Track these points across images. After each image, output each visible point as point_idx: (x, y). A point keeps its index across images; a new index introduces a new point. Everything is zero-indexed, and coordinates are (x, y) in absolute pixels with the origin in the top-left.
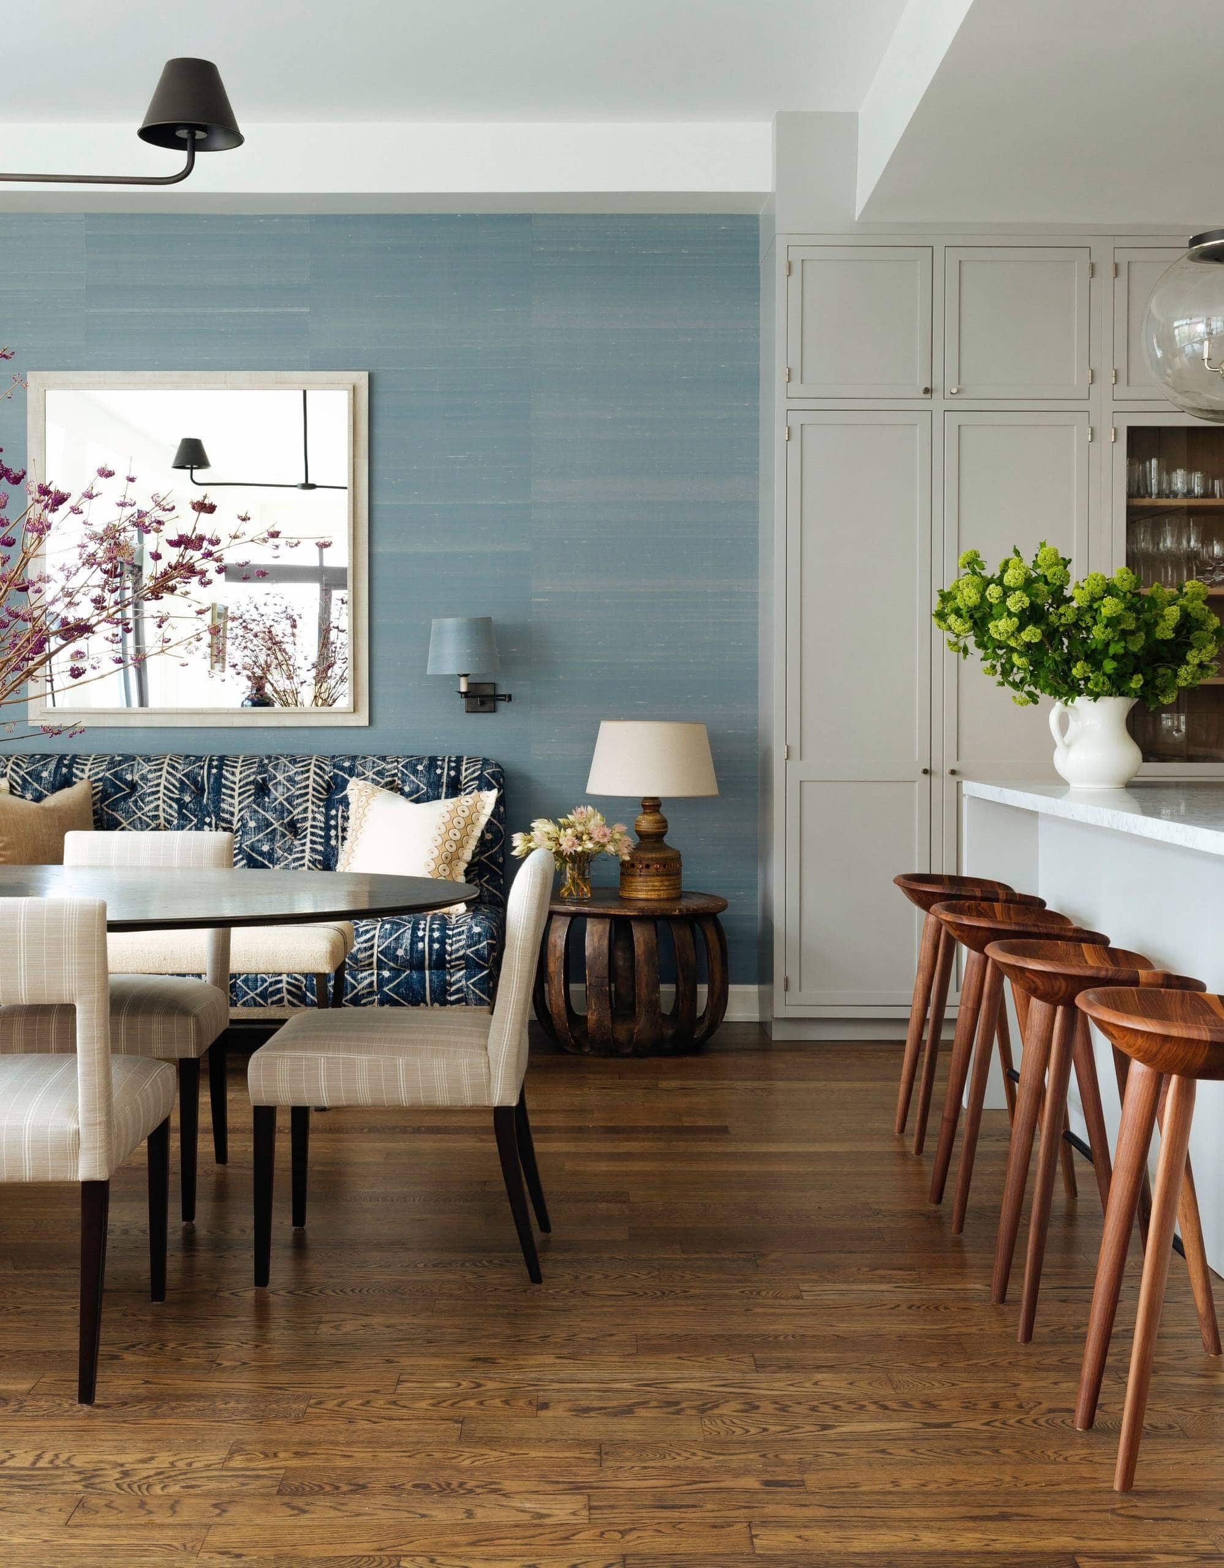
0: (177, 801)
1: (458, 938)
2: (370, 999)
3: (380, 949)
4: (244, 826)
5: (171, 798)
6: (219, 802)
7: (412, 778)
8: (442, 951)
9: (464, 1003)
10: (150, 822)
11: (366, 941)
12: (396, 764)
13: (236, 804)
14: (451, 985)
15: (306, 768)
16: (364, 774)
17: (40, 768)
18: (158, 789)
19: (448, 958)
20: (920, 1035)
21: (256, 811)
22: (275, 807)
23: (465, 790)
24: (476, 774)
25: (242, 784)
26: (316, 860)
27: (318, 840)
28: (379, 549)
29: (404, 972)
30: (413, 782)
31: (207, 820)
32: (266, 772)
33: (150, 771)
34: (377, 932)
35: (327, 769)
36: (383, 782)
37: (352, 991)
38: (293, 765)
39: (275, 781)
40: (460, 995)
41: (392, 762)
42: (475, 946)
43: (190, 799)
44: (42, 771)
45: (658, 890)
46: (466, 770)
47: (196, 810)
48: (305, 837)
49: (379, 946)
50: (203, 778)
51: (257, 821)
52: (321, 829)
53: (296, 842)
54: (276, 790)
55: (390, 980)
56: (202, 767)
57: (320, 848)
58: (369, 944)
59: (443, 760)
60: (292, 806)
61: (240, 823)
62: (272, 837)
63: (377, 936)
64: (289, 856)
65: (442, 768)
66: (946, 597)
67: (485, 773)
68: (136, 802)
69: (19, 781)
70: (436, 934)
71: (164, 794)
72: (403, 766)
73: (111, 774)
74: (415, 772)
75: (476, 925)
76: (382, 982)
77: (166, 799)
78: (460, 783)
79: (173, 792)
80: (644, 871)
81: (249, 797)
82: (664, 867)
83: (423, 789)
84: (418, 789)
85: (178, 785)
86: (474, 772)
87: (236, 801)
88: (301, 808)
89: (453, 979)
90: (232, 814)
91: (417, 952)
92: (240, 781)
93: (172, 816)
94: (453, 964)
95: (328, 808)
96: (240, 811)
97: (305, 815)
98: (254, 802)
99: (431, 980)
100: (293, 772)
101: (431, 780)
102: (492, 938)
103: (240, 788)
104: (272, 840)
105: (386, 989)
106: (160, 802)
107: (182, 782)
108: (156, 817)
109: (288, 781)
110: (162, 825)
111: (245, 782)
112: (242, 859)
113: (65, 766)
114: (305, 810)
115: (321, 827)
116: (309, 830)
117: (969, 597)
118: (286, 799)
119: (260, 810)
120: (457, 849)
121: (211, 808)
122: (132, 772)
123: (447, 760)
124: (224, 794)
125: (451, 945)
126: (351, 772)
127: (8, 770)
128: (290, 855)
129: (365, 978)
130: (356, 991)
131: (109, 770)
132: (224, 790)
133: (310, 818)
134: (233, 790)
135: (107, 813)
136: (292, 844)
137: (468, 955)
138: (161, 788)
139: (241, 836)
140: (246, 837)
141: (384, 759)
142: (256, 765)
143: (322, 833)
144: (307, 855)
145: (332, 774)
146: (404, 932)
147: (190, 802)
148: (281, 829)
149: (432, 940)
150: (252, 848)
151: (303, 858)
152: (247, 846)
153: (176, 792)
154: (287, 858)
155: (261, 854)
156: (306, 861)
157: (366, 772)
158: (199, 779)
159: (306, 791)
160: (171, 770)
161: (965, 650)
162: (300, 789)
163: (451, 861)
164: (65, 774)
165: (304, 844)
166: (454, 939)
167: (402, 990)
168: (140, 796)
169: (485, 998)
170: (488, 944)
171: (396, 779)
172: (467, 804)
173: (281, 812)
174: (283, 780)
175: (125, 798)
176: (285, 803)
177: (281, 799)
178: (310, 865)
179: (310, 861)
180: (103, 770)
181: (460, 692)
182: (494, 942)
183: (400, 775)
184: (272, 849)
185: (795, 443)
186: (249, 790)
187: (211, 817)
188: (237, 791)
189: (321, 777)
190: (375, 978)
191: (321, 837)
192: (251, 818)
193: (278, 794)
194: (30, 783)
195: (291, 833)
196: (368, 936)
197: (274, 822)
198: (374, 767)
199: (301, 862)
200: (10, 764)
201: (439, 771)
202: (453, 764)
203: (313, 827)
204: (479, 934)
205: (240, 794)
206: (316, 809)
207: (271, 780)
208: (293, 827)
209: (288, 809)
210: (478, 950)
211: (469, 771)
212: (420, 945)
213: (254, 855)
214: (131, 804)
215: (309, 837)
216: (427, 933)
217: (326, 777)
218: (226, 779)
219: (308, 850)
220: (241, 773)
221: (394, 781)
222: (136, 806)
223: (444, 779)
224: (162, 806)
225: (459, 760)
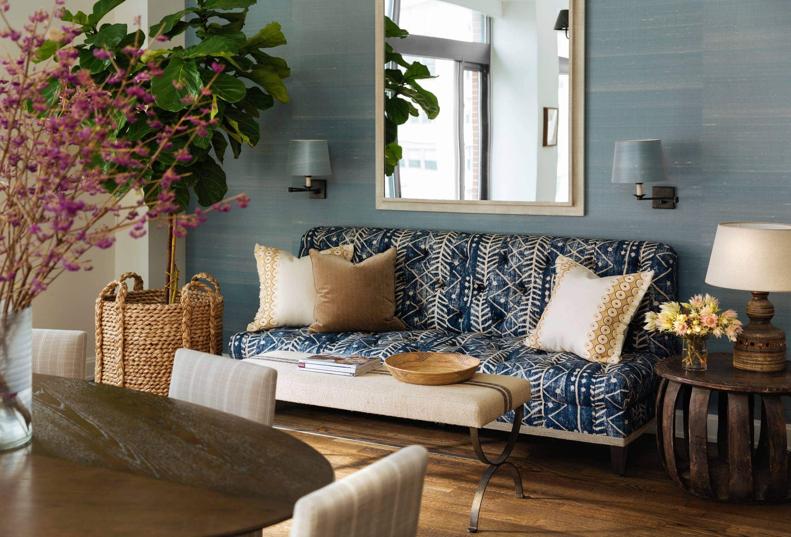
0: (450, 264)
1: (599, 385)
2: (540, 422)
3: (544, 387)
4: (490, 284)
5: (446, 262)
6: (476, 267)
7: (604, 256)
8: (588, 395)
9: (605, 434)
10: (433, 277)
11: (535, 380)
12: (594, 246)
13: (486, 269)
14: (596, 419)
15: (532, 246)
16: (570, 252)
17: (373, 238)
18: (438, 255)
19: (592, 399)
21: (498, 275)
22: (510, 272)
23: (642, 267)
24: (650, 256)
25: (490, 255)
26: (535, 311)
27: (537, 297)
28: (593, 89)
29: (563, 405)
30: (604, 260)
31: (468, 278)
32: (507, 247)
33: (435, 243)
34: (543, 374)
35: (547, 247)
36: (583, 258)
37: (527, 414)
38: (525, 243)
39: (511, 254)
40: (603, 428)
41: (592, 244)
42: (611, 393)
43: (458, 263)
44: (373, 240)
45: (761, 364)
46: (644, 252)
47: (461, 271)
48: (529, 294)
49: (543, 385)
50: (467, 249)
51: (498, 281)
52: (540, 290)
53: (524, 298)
54: (512, 260)
55: (553, 410)
56: (467, 242)
57: (538, 303)
58: (537, 383)
59: (628, 244)
60: (521, 272)
61: (488, 282)
62: (507, 293)
63: (542, 378)
64: (517, 308)
65: (626, 251)
67: (657, 256)
68: (425, 263)
69: (360, 246)
70: (584, 381)
71: (442, 259)
72: (598, 248)
73: (412, 244)
74: (606, 253)
75: (614, 377)
76: (548, 411)
77: (443, 262)
78: (639, 261)
79: (447, 258)
80: (750, 347)
81: (494, 264)
82: (767, 345)
83: (610, 265)
84: (607, 266)
85: (451, 254)
86: (649, 254)
87: (485, 267)
88: (527, 274)
89: (597, 415)
90: (483, 275)
91: (570, 392)
92: (489, 253)
93: (446, 274)
94: (596, 404)
95: (545, 275)
96: (488, 273)
97: (529, 279)
98: (498, 268)
99: (581, 414)
100: (524, 248)
101: (617, 259)
102: (625, 387)
103: (489, 258)
104: (507, 295)
105: (550, 416)
106: (439, 265)
107: (453, 252)
108: (436, 275)
109: (520, 254)
110: (440, 280)
111: (492, 254)
112: (487, 307)
113: (388, 237)
114: (530, 276)
115: (539, 288)
116: (532, 290)
118: (518, 267)
119: (500, 274)
120: (618, 315)
121: (470, 271)
122: (425, 243)
123: (631, 244)
124: (479, 261)
125: (594, 390)
126: (562, 250)
127: (355, 239)
128: (519, 306)
129: (536, 406)
130: (529, 415)
131: (411, 241)
132: (479, 259)
133: (533, 281)
134: (484, 259)
135: (408, 270)
136: (521, 299)
137: (606, 399)
138: (440, 255)
139: (488, 291)
140: (491, 292)
141: (586, 241)
142: (501, 242)
143: (540, 293)
144: (529, 307)
145: (550, 251)
146: (562, 376)
147: (458, 265)
148: (513, 288)
149: (580, 385)
150: (494, 300)
151: (526, 309)
152: (490, 298)
153: (449, 258)
154: (516, 309)
155: (500, 304)
156: (528, 312)
157: (572, 250)
158: (465, 249)
159: (531, 262)
160: (448, 243)
162: (527, 260)
163: (612, 324)
164: (386, 243)
165: (528, 300)
166: (596, 386)
167: (561, 418)
168: (428, 260)
169: (621, 432)
170: (621, 392)
171: (593, 256)
172: (629, 281)
173: (514, 276)
174: (516, 254)
175: (419, 261)
176: (517, 270)
177: (514, 267)
178: (531, 315)
179: (531, 312)
180: (408, 241)
181: (636, 195)
182: (628, 391)
183: (595, 254)
184: (507, 302)
186: (495, 259)
187: (470, 277)
188: (487, 260)
189: (542, 253)
190: (542, 407)
191: (539, 295)
192: (494, 278)
193: (513, 263)
194: (366, 248)
195: (521, 291)
196: (537, 377)
197: (509, 283)
198: (578, 247)
199: (525, 312)
200: (357, 235)
201: (623, 253)
202: (634, 248)
203: (534, 288)
204: (615, 384)
205: (489, 262)
206: (537, 276)
207: (509, 253)
208: (522, 287)
209: (518, 274)
210: (613, 396)
211: (646, 254)
212: (572, 388)
213: (495, 305)
214: (423, 265)
215: (532, 295)
216: (578, 379)
217: (546, 253)
218: (481, 251)
219: (530, 304)
220: (490, 247)
221: (592, 258)
222: (425, 266)
223: (626, 259)
224: (441, 267)
225: (641, 244)
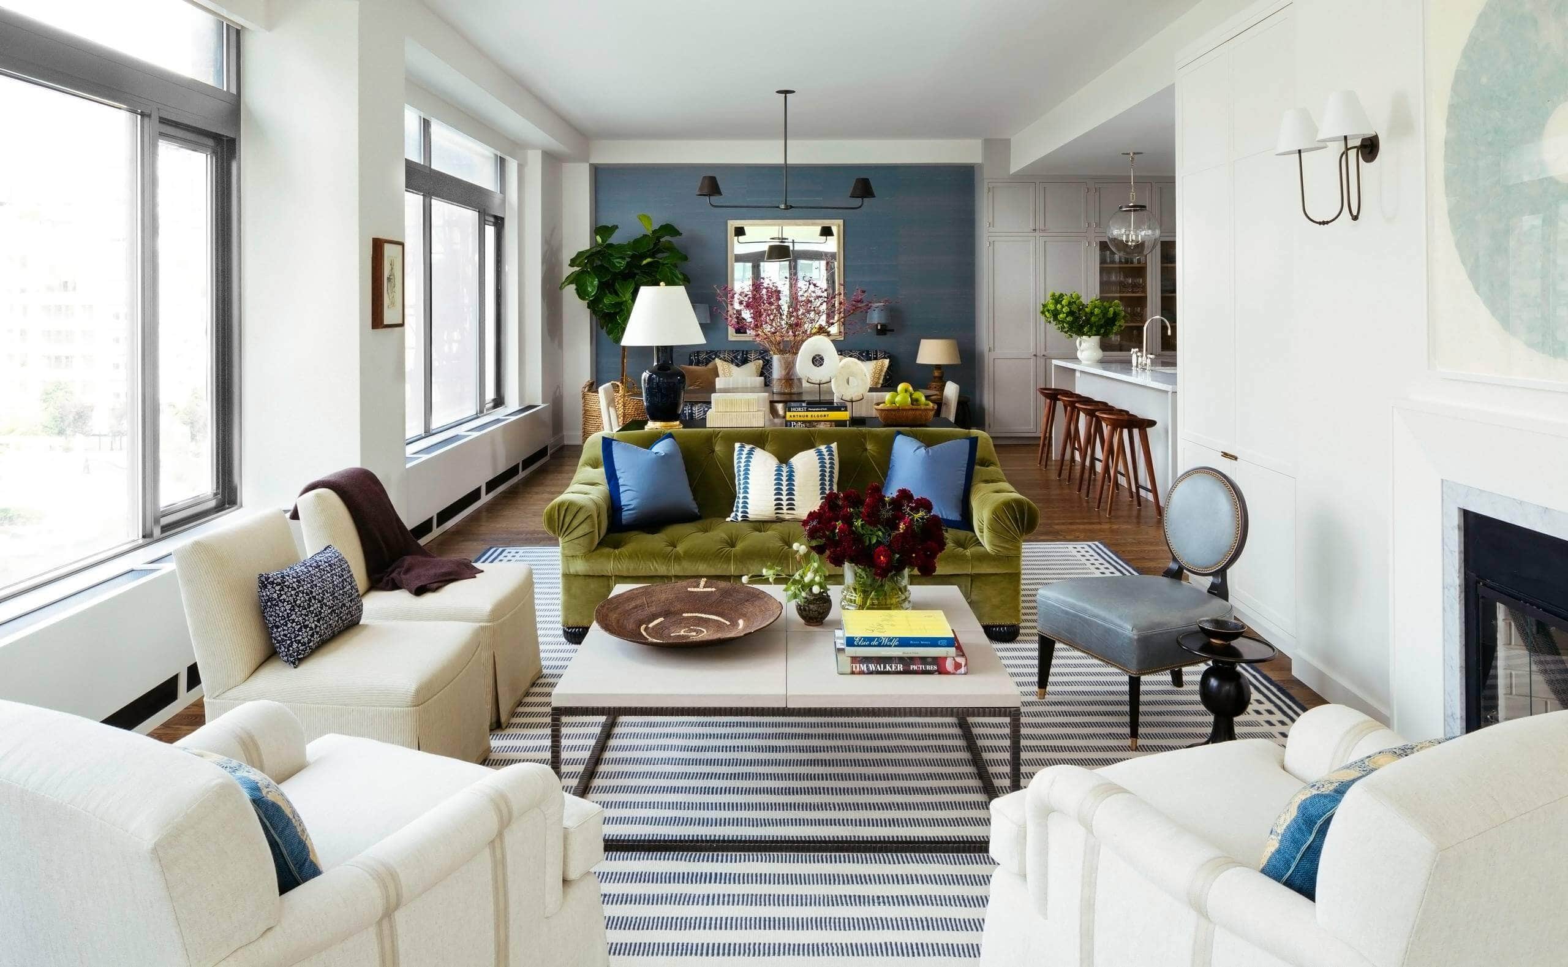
20: (1045, 434)
23: (869, 357)
66: (1044, 306)
117: (1051, 307)
161: (1050, 322)
172: (873, 363)
181: (877, 329)
185: (991, 248)
211: (880, 355)
225: (876, 351)
